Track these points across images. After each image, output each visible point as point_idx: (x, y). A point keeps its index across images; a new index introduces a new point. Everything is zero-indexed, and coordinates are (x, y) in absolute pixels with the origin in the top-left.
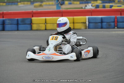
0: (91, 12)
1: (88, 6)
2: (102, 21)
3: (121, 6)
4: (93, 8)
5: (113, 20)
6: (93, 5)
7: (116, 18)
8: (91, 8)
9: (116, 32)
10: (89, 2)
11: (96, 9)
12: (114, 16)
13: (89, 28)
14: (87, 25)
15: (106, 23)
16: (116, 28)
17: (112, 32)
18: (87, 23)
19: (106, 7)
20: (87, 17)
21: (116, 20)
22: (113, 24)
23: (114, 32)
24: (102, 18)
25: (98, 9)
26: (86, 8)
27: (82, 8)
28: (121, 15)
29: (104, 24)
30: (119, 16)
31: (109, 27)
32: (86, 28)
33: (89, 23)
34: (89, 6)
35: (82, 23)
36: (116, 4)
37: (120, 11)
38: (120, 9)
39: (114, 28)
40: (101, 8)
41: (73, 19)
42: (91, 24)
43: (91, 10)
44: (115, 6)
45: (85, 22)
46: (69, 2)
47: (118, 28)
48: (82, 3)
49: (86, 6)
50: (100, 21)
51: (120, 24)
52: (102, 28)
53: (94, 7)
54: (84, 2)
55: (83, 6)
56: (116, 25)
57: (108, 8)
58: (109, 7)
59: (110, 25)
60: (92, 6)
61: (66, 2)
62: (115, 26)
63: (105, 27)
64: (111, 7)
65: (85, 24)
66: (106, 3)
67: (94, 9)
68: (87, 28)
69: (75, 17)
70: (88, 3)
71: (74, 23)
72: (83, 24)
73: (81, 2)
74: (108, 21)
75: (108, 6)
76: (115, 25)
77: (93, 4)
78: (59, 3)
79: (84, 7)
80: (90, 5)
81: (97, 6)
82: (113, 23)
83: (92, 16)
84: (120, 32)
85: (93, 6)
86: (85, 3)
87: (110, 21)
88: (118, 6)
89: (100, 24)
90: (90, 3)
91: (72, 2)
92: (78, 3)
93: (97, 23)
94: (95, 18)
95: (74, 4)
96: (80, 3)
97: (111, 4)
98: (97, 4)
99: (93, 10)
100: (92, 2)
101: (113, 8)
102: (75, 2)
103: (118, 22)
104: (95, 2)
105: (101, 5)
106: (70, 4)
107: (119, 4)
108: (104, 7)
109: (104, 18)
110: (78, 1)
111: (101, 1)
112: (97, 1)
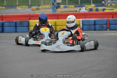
0: (85, 15)
1: (82, 9)
2: (95, 23)
3: (113, 10)
5: (105, 23)
6: (87, 8)
7: (108, 20)
8: (85, 12)
9: (109, 34)
10: (83, 5)
12: (106, 19)
13: (83, 30)
14: (81, 27)
15: (99, 25)
16: (108, 30)
17: (104, 33)
18: (81, 25)
19: (99, 10)
20: (81, 20)
21: (108, 22)
22: (105, 26)
23: (106, 34)
24: (95, 21)
25: (91, 12)
26: (80, 11)
27: (76, 11)
28: (113, 18)
29: (97, 26)
30: (111, 19)
31: (102, 29)
33: (83, 25)
34: (83, 9)
36: (109, 7)
37: (112, 14)
38: (112, 12)
39: (107, 30)
40: (94, 12)
42: (85, 27)
43: (85, 13)
44: (107, 10)
45: (79, 24)
46: (65, 6)
47: (110, 30)
48: (77, 7)
49: (80, 9)
50: (93, 23)
51: (112, 26)
52: (95, 30)
53: (88, 11)
54: (78, 6)
55: (77, 9)
56: (108, 26)
57: (100, 11)
58: (102, 10)
59: (102, 27)
60: (85, 9)
61: (62, 6)
62: (107, 28)
63: (98, 29)
64: (104, 10)
66: (99, 6)
70: (82, 7)
73: (76, 6)
74: (101, 24)
75: (101, 9)
77: (86, 7)
78: (55, 6)
79: (78, 11)
80: (84, 8)
81: (91, 10)
82: (106, 25)
83: (85, 18)
84: (112, 34)
86: (80, 7)
87: (103, 24)
88: (110, 10)
89: (93, 26)
90: (85, 6)
91: (67, 6)
92: (73, 6)
93: (90, 25)
94: (89, 21)
95: (69, 7)
96: (75, 7)
97: (104, 8)
98: (90, 7)
100: (86, 6)
101: (106, 11)
102: (70, 6)
103: (110, 24)
104: (89, 6)
105: (94, 9)
106: (66, 7)
107: (111, 7)
108: (97, 10)
109: (97, 20)
110: (73, 5)
111: (94, 4)
112: (90, 4)
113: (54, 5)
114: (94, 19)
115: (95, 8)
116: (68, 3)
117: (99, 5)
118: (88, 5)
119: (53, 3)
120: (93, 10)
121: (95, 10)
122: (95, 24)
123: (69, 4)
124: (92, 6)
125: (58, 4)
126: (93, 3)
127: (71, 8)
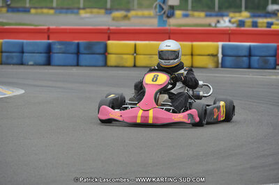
0: (229, 34)
1: (222, 22)
2: (250, 53)
4: (233, 27)
5: (272, 53)
6: (233, 20)
8: (229, 27)
10: (225, 13)
11: (239, 29)
12: (275, 45)
13: (223, 66)
14: (220, 61)
15: (258, 58)
16: (278, 69)
17: (270, 75)
18: (220, 56)
19: (259, 25)
20: (220, 44)
21: (278, 51)
22: (272, 60)
23: (274, 77)
24: (250, 48)
25: (243, 28)
26: (218, 25)
27: (210, 25)
29: (254, 59)
31: (264, 66)
32: (217, 67)
33: (224, 55)
34: (225, 22)
35: (209, 55)
39: (275, 68)
40: (248, 28)
41: (192, 46)
42: (228, 59)
43: (228, 30)
44: (277, 25)
45: (215, 53)
46: (185, 12)
48: (210, 16)
49: (218, 22)
50: (246, 53)
52: (249, 67)
53: (235, 25)
54: (213, 13)
55: (212, 21)
56: (278, 61)
57: (262, 27)
58: (265, 25)
59: (266, 62)
60: (230, 21)
61: (178, 13)
62: (276, 65)
63: (256, 65)
64: (269, 25)
65: (215, 59)
66: (259, 16)
67: (235, 28)
68: (220, 66)
69: (195, 43)
70: (222, 16)
71: (192, 55)
72: (212, 58)
73: (209, 13)
74: (263, 54)
75: (263, 23)
76: (276, 61)
77: (232, 18)
78: (164, 13)
79: (213, 25)
80: (227, 19)
81: (241, 23)
82: (274, 58)
83: (229, 41)
85: (233, 23)
86: (217, 16)
87: (267, 54)
89: (245, 59)
90: (227, 16)
91: (190, 12)
92: (202, 14)
93: (239, 56)
94: (237, 48)
95: (193, 16)
96: (207, 16)
97: (269, 20)
98: (240, 18)
99: (232, 30)
100: (231, 15)
101: (274, 27)
102: (196, 14)
104: (237, 14)
105: (249, 21)
106: (186, 16)
108: (255, 24)
109: (255, 47)
110: (203, 11)
111: (249, 12)
112: (240, 12)
113: (163, 9)
114: (248, 44)
115: (251, 20)
116: (192, 7)
117: (259, 13)
118: (235, 12)
119: (160, 6)
120: (247, 24)
121: (250, 24)
122: (250, 55)
123: (194, 9)
124: (245, 15)
125: (172, 7)
126: (247, 9)
127: (199, 17)
